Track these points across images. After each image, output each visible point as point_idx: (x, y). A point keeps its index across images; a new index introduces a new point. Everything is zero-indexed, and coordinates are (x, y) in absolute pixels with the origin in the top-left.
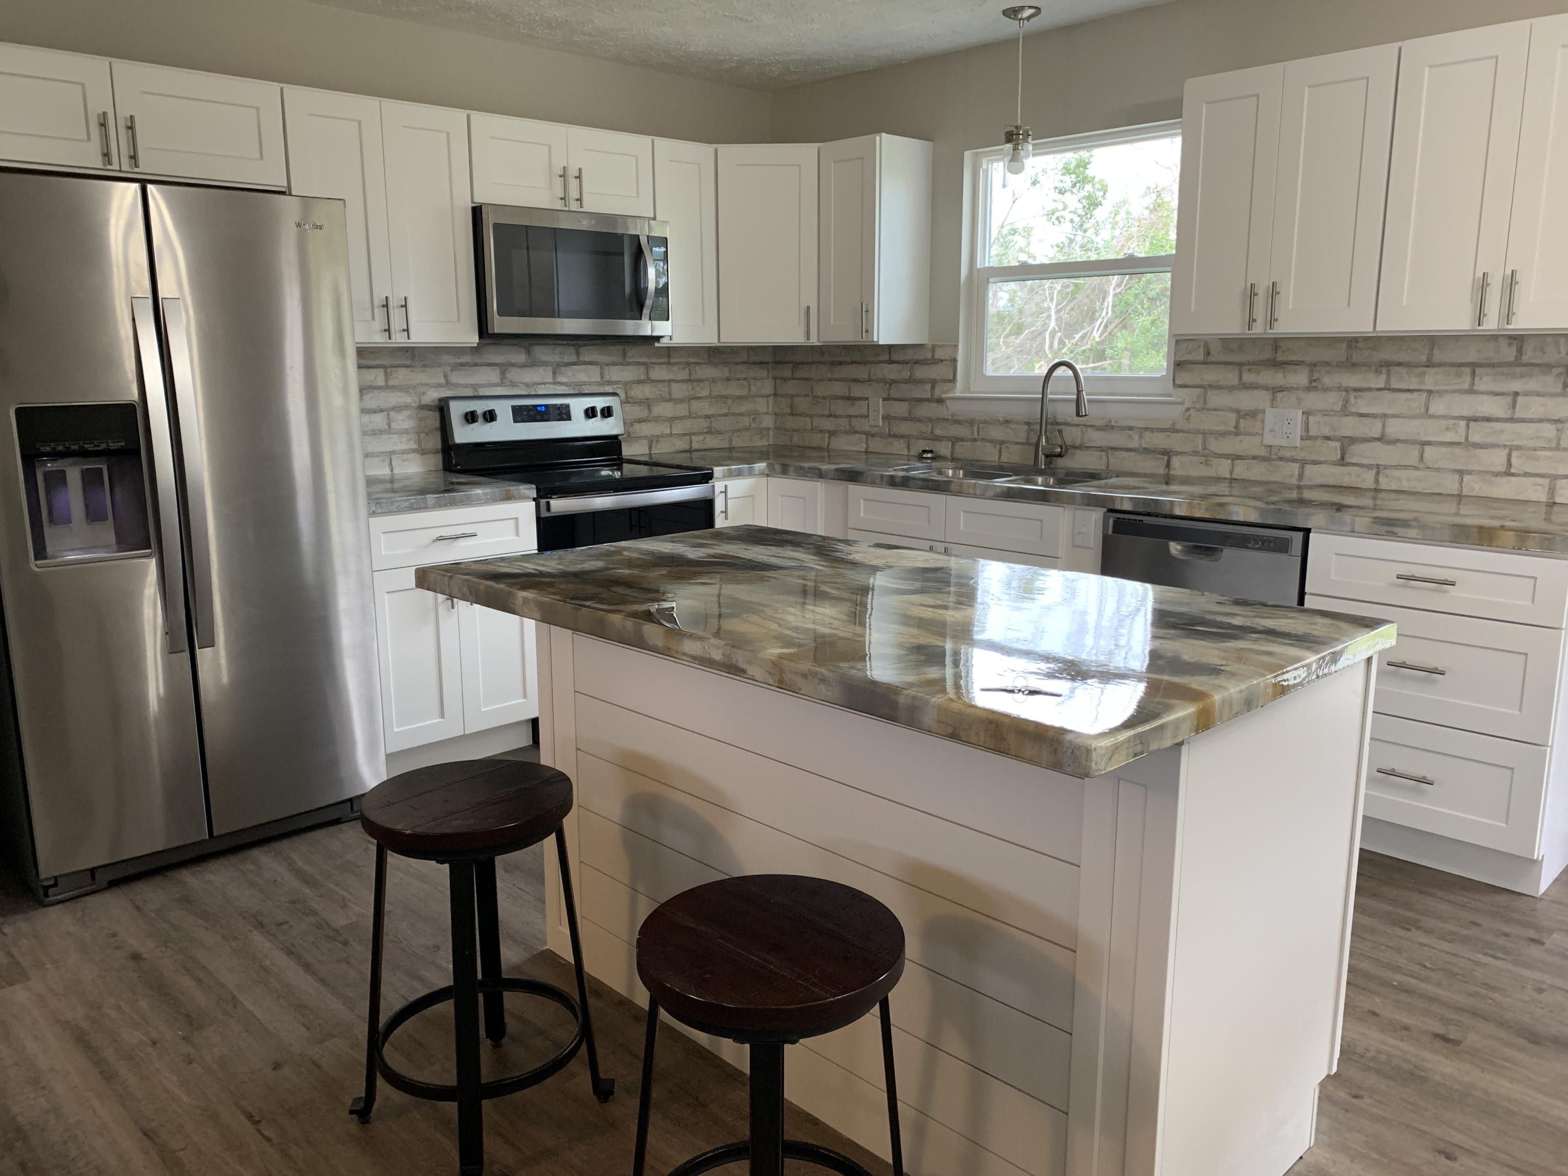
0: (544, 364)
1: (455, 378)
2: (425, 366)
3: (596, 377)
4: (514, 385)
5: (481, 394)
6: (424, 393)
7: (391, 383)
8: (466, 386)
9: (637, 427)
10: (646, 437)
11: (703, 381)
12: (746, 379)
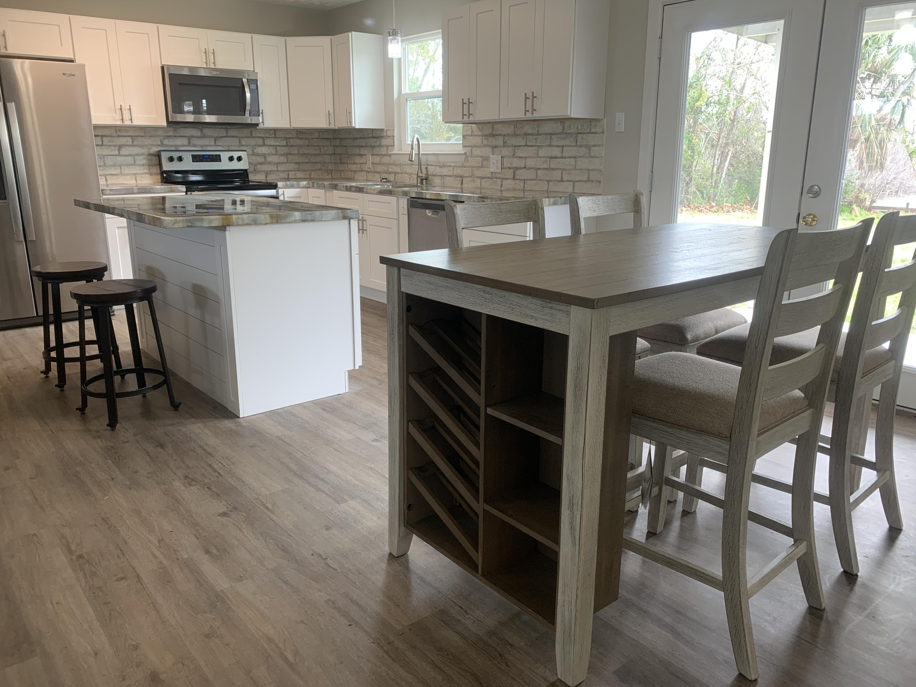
0: (210, 137)
1: (166, 142)
2: (151, 136)
3: (237, 143)
4: (194, 146)
5: (178, 149)
6: (151, 148)
7: (135, 143)
8: (172, 146)
9: (259, 166)
10: (264, 171)
11: (294, 146)
12: (318, 146)
